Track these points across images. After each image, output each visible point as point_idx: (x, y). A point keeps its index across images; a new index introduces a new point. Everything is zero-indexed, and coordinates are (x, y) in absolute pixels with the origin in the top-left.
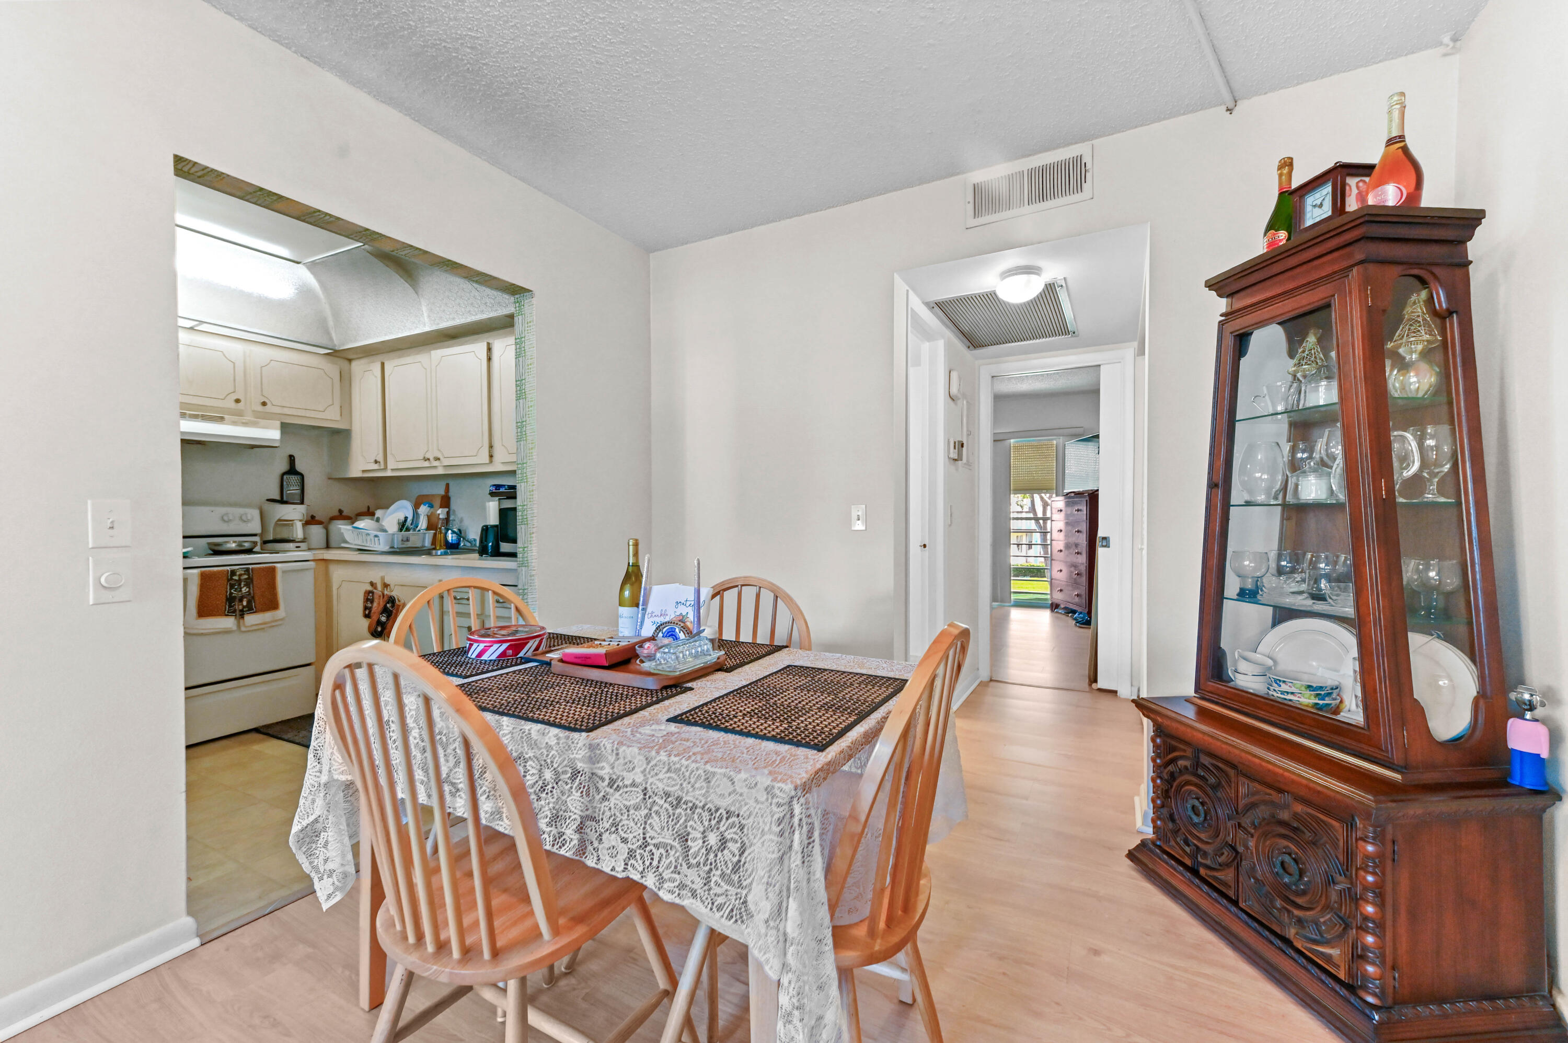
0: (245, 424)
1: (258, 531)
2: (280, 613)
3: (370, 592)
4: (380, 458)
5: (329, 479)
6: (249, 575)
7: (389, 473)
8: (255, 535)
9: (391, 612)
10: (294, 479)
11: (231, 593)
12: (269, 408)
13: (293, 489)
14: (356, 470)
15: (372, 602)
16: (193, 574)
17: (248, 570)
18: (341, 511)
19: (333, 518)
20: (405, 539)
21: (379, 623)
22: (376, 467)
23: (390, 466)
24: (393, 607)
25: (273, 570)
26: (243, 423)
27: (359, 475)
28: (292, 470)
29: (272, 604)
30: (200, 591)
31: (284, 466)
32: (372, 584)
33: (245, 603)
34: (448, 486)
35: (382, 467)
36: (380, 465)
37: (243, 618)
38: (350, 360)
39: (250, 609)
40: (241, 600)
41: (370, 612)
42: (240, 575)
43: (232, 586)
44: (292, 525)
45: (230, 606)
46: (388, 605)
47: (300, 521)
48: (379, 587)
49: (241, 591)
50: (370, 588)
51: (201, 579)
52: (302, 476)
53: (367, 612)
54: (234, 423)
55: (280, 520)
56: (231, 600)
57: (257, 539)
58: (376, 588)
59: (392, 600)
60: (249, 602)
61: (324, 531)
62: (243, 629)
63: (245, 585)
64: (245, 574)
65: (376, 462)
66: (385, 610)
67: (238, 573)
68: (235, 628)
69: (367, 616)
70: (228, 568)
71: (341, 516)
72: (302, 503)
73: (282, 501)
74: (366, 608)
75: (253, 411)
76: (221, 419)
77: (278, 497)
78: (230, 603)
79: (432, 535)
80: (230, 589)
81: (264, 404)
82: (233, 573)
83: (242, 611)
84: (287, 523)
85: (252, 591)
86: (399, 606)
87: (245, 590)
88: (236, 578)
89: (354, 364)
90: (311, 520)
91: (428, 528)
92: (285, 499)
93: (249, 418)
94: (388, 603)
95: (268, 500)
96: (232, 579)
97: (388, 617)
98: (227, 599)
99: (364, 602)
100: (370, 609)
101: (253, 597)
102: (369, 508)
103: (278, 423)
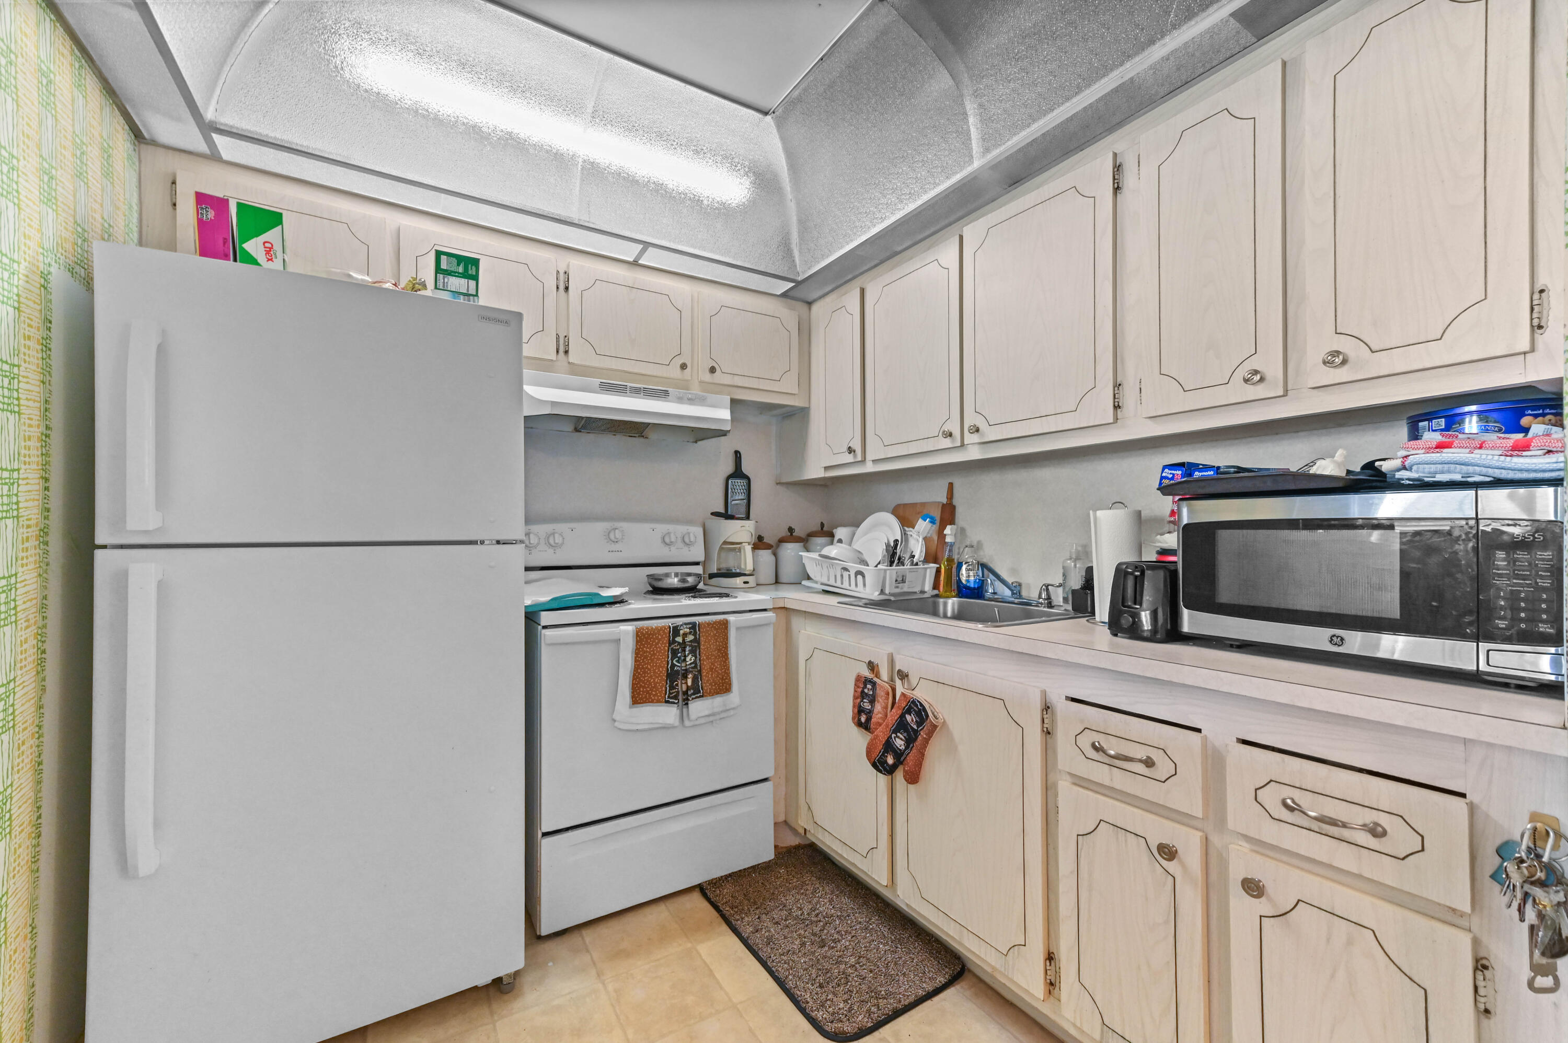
0: (691, 401)
1: (701, 558)
2: (733, 697)
3: (867, 681)
4: (857, 447)
5: (777, 484)
6: (695, 634)
7: (869, 468)
8: (697, 564)
9: (916, 732)
10: (740, 483)
11: (673, 665)
12: (718, 377)
13: (737, 498)
14: (814, 471)
15: (872, 702)
16: (626, 632)
17: (693, 626)
18: (791, 530)
19: (782, 541)
20: (900, 579)
21: (889, 746)
22: (849, 458)
23: (870, 456)
24: (920, 724)
25: (725, 625)
26: (689, 399)
27: (820, 474)
28: (738, 473)
29: (723, 686)
30: (636, 661)
31: (729, 468)
32: (872, 666)
33: (690, 682)
34: (951, 485)
35: (859, 458)
36: (855, 456)
37: (687, 704)
38: (810, 304)
39: (696, 692)
40: (685, 677)
41: (869, 719)
42: (685, 635)
43: (674, 653)
44: (740, 550)
45: (672, 687)
46: (908, 718)
47: (749, 544)
48: (884, 674)
49: (685, 660)
50: (866, 673)
51: (637, 642)
52: (748, 479)
53: (863, 719)
54: (680, 400)
55: (725, 543)
56: (672, 676)
57: (698, 570)
58: (878, 675)
59: (917, 709)
60: (695, 680)
61: (773, 558)
62: (687, 723)
63: (691, 652)
64: (690, 633)
65: (851, 450)
66: (901, 725)
67: (681, 632)
68: (677, 723)
69: (865, 726)
70: (669, 622)
71: (791, 536)
72: (748, 517)
73: (727, 516)
74: (860, 710)
75: (701, 382)
76: (663, 395)
77: (721, 509)
78: (672, 682)
79: (934, 571)
80: (672, 660)
81: (713, 370)
82: (676, 630)
83: (685, 693)
84: (731, 547)
85: (698, 662)
86: (935, 727)
87: (690, 659)
88: (679, 639)
89: (815, 308)
90: (759, 543)
91: (926, 560)
92: (729, 513)
93: (696, 390)
94: (909, 712)
95: (712, 514)
96: (674, 642)
97: (909, 741)
98: (668, 676)
99: (855, 698)
100: (869, 713)
101: (700, 671)
102: (822, 525)
103: (727, 400)
